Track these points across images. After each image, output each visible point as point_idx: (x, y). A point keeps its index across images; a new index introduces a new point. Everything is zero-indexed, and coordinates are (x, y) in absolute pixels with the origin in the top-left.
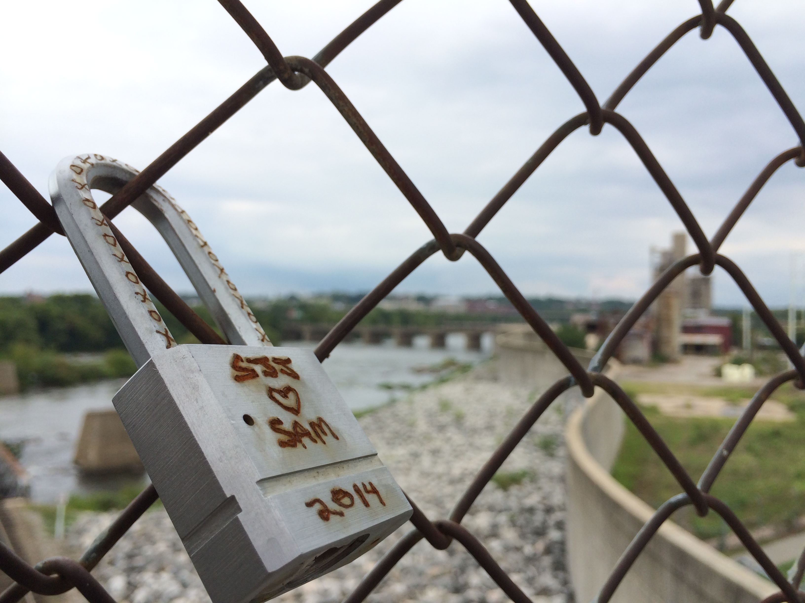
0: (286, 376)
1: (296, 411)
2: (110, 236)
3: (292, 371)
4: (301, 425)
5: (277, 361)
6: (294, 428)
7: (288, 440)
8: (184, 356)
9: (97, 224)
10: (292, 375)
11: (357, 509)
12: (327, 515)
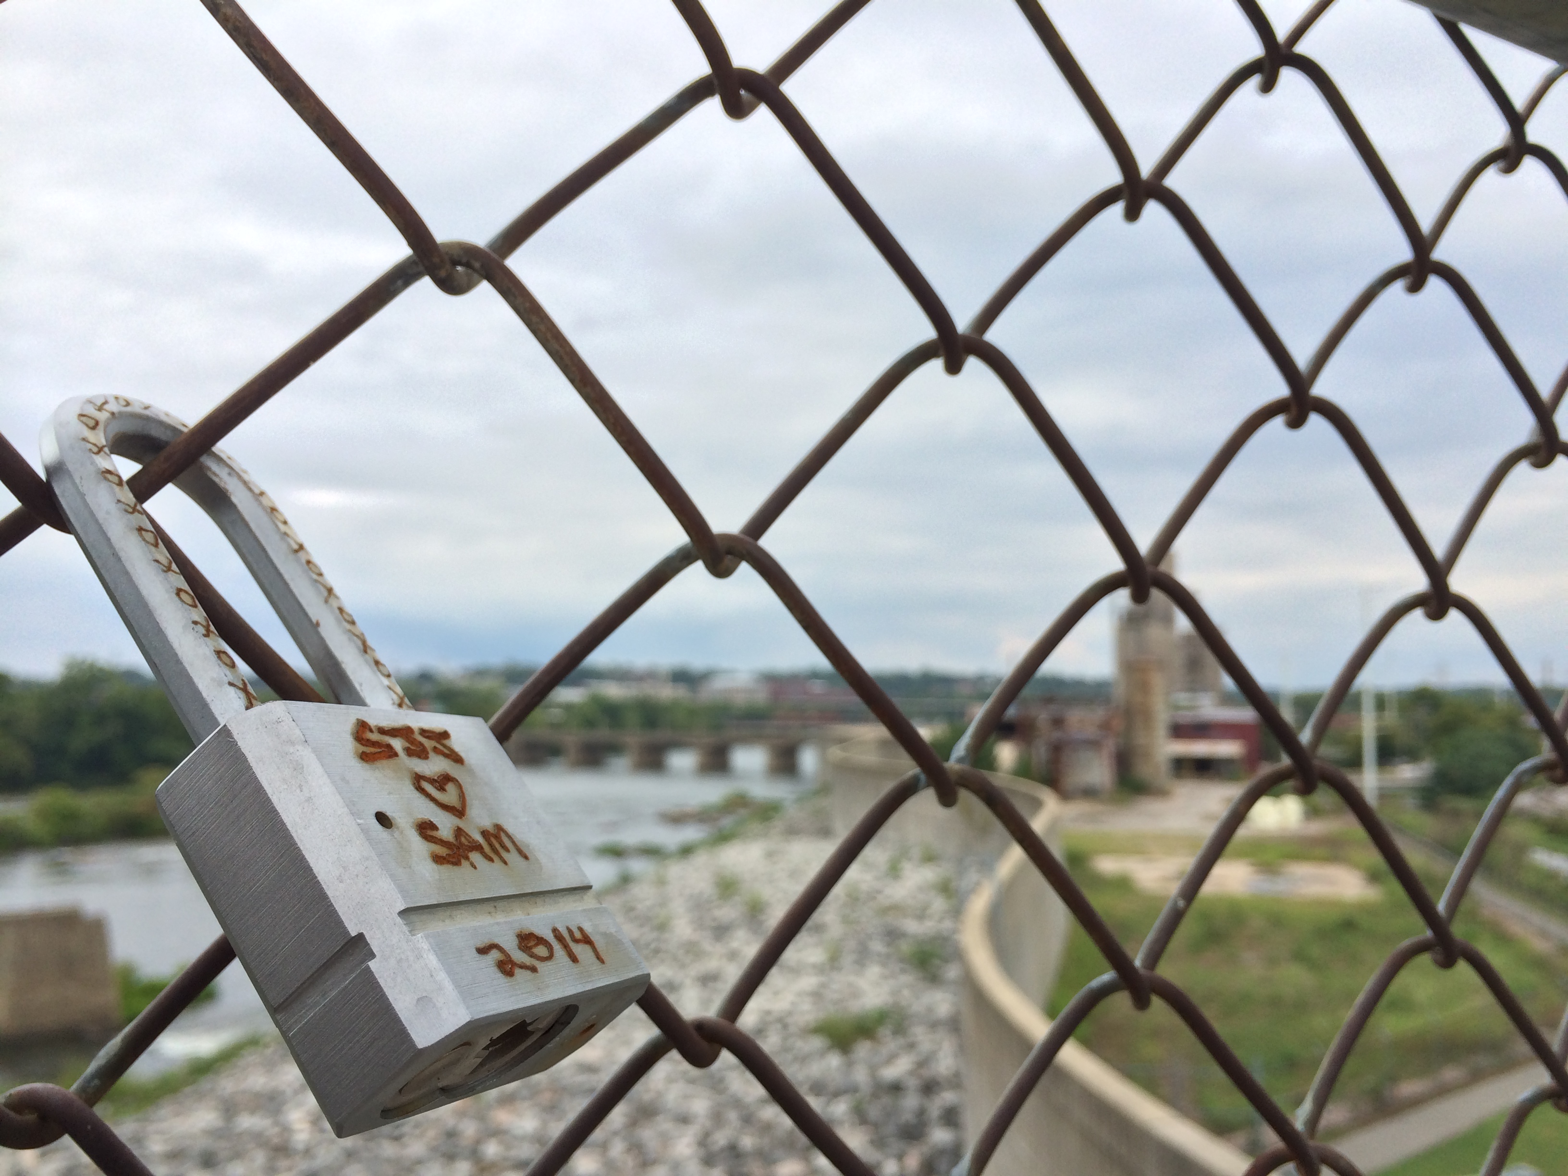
0: (441, 758)
1: (459, 811)
2: (147, 531)
3: (452, 751)
4: (467, 834)
5: (427, 734)
6: (456, 836)
7: (447, 855)
8: (279, 719)
9: (126, 511)
10: (453, 757)
11: (558, 963)
12: (511, 968)
